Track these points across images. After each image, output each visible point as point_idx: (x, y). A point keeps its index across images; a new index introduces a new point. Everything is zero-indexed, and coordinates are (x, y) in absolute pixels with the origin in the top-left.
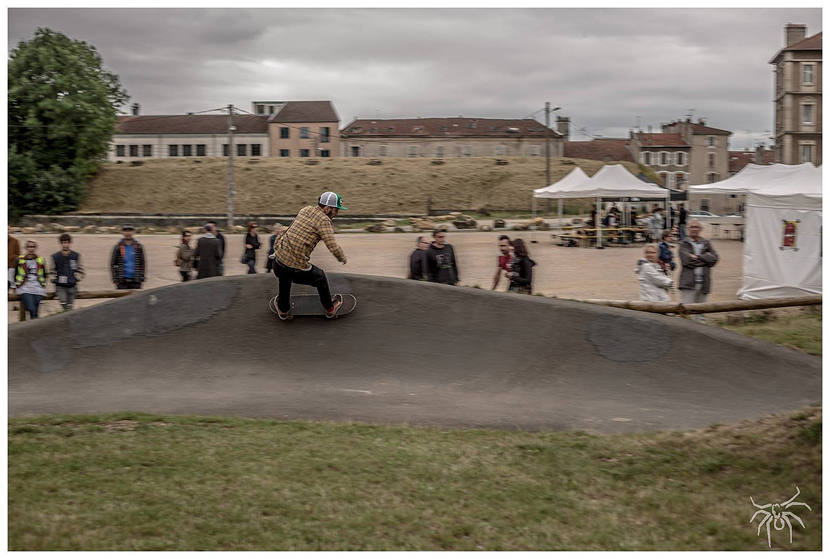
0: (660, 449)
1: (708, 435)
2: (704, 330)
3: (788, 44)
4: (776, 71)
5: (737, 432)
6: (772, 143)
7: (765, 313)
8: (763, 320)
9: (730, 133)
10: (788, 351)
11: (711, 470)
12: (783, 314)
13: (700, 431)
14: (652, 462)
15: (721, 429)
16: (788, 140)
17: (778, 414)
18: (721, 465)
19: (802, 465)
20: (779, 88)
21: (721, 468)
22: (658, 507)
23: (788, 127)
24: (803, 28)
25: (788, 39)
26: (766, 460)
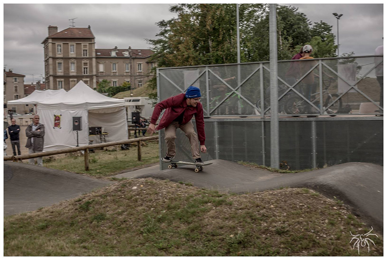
0: (17, 222)
1: (38, 213)
2: (27, 167)
3: (49, 35)
4: (44, 47)
5: (51, 210)
6: (44, 80)
7: (50, 157)
8: (49, 161)
9: (25, 76)
10: (66, 173)
11: (43, 228)
12: (58, 157)
13: (34, 212)
14: (14, 229)
15: (44, 210)
16: (51, 79)
17: (68, 200)
18: (46, 226)
19: (83, 221)
20: (46, 55)
21: (47, 227)
22: (21, 248)
23: (51, 73)
24: (56, 28)
25: (49, 32)
26: (66, 221)
